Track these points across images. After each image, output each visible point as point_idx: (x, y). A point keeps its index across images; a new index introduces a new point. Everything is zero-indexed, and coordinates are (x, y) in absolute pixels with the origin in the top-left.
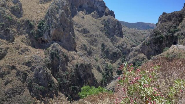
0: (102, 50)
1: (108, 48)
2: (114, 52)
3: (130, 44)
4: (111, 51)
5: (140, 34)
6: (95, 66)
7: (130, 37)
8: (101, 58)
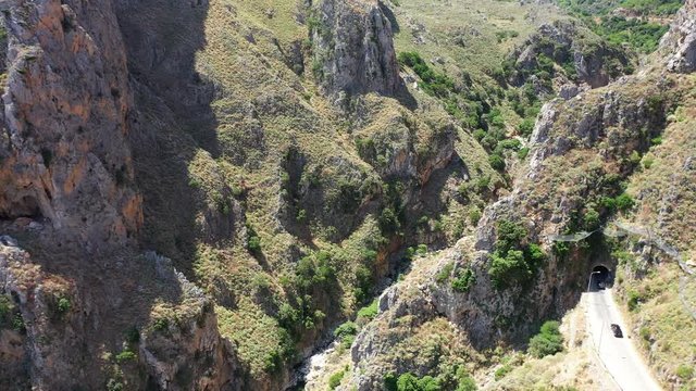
0: (283, 188)
1: (319, 169)
2: (344, 189)
3: (429, 123)
4: (330, 184)
5: (490, 34)
6: (246, 282)
7: (441, 62)
8: (277, 232)
